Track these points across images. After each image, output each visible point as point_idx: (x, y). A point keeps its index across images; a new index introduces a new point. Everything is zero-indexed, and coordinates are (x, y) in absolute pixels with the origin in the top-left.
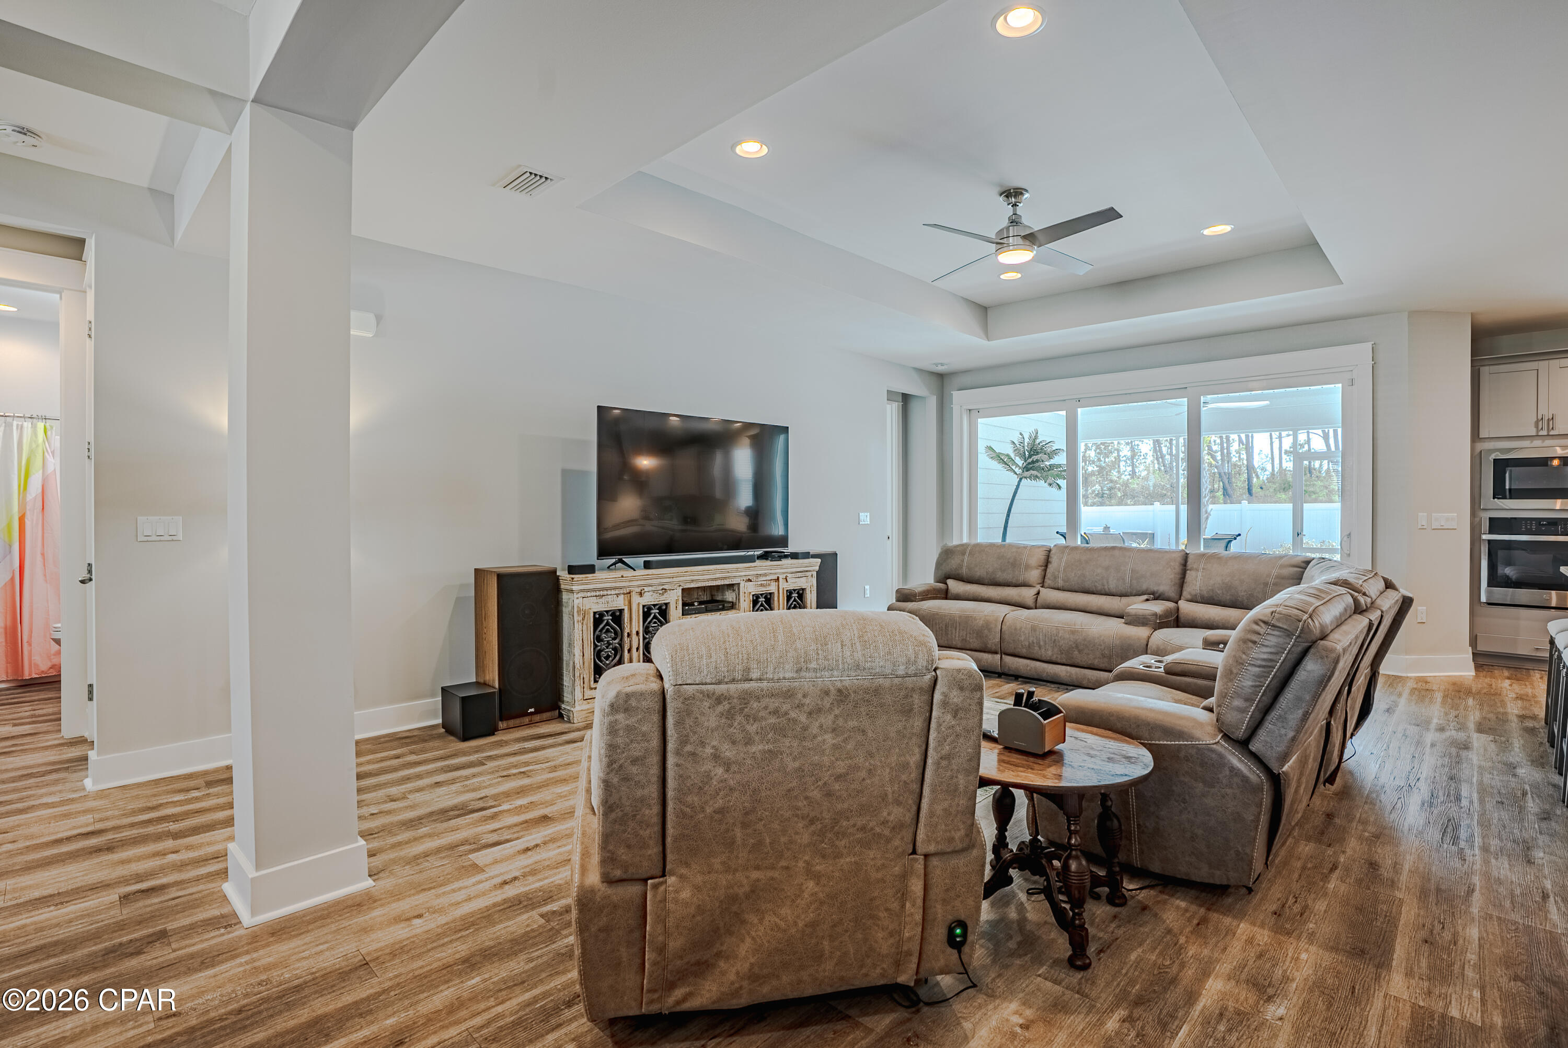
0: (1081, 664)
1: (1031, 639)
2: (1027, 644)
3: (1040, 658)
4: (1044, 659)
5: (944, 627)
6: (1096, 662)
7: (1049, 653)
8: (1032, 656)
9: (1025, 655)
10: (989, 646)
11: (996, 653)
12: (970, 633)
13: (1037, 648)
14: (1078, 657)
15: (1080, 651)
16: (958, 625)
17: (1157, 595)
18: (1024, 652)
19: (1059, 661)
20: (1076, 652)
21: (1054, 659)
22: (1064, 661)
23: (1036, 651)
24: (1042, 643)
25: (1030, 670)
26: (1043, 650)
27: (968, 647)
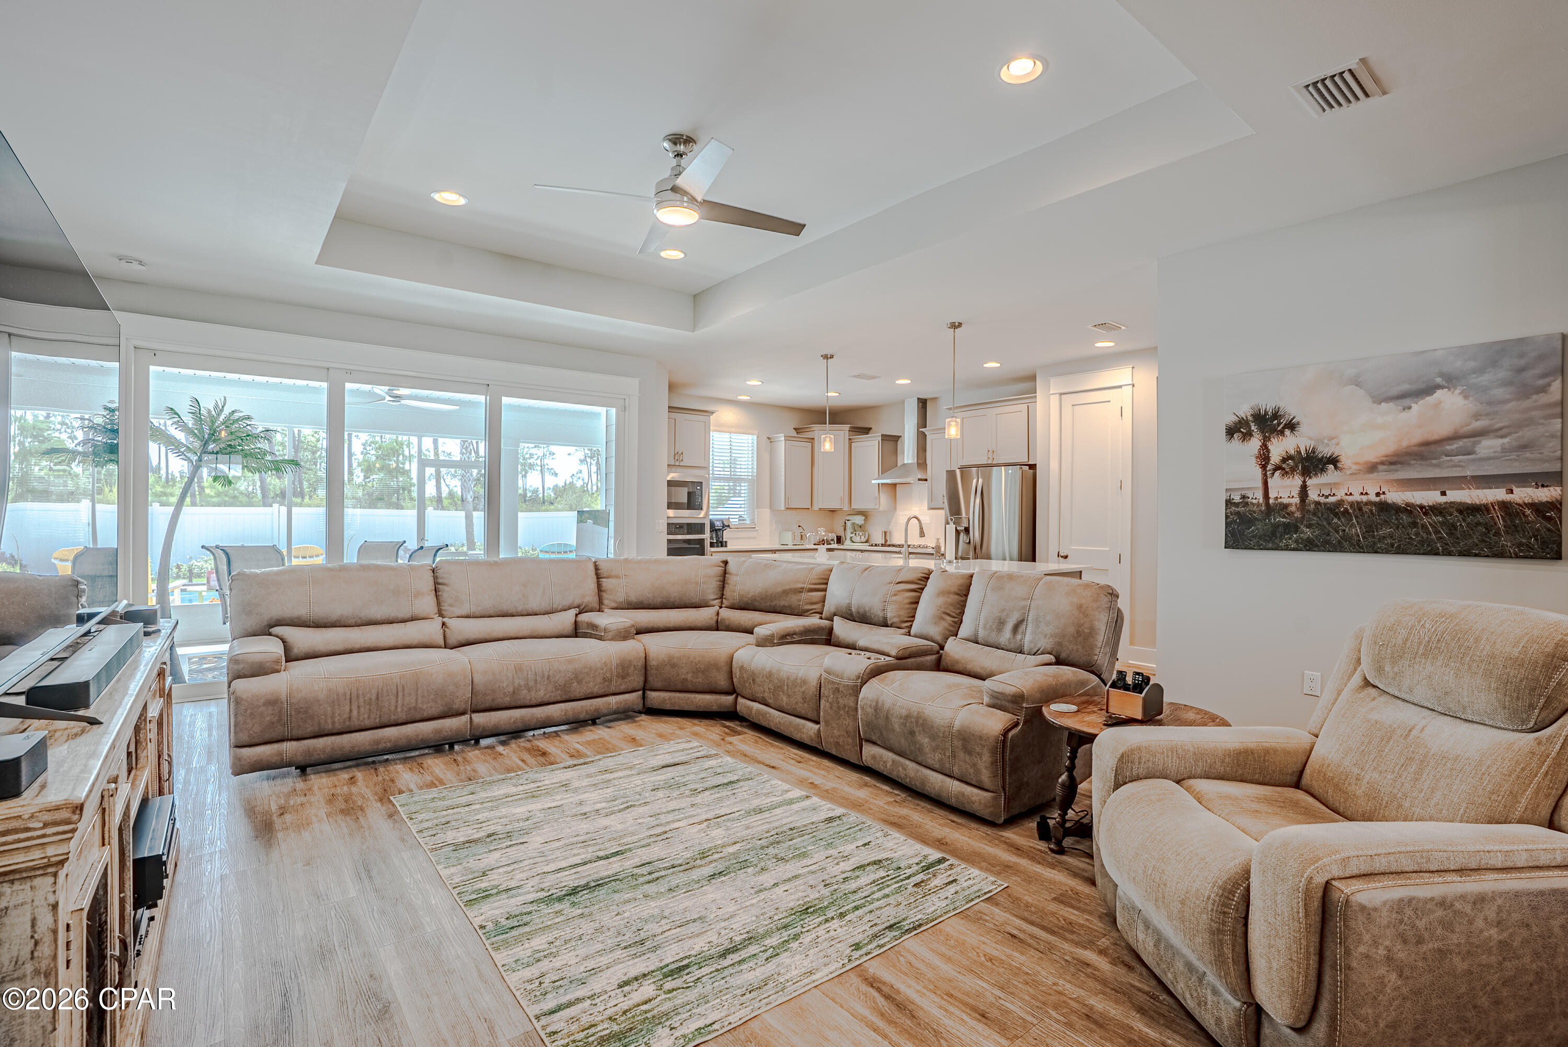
0: (578, 696)
1: (517, 682)
2: (511, 689)
3: (528, 703)
4: (534, 702)
5: (374, 697)
6: (596, 690)
7: (541, 694)
8: (519, 703)
9: (508, 705)
10: (455, 707)
11: (463, 713)
12: (423, 697)
13: (525, 692)
14: (577, 690)
15: (579, 682)
16: (400, 689)
17: (582, 607)
18: (507, 700)
19: (552, 700)
20: (575, 684)
21: (546, 699)
22: (559, 698)
23: (525, 696)
24: (531, 684)
25: (514, 722)
26: (533, 693)
27: (418, 717)
